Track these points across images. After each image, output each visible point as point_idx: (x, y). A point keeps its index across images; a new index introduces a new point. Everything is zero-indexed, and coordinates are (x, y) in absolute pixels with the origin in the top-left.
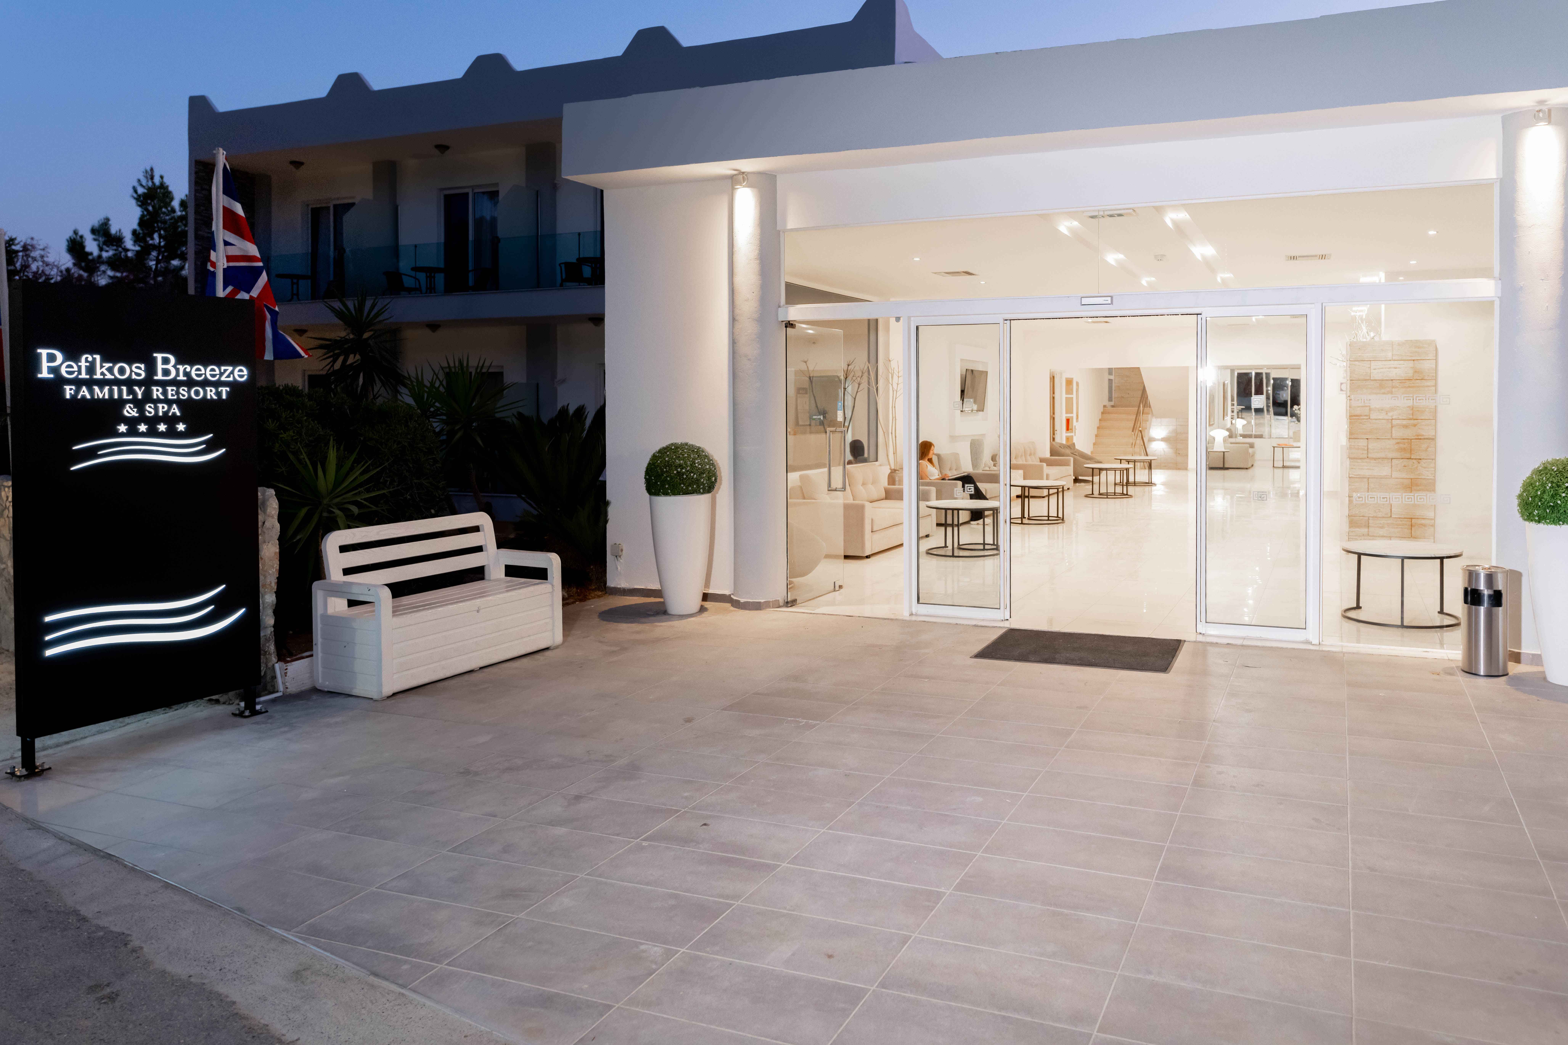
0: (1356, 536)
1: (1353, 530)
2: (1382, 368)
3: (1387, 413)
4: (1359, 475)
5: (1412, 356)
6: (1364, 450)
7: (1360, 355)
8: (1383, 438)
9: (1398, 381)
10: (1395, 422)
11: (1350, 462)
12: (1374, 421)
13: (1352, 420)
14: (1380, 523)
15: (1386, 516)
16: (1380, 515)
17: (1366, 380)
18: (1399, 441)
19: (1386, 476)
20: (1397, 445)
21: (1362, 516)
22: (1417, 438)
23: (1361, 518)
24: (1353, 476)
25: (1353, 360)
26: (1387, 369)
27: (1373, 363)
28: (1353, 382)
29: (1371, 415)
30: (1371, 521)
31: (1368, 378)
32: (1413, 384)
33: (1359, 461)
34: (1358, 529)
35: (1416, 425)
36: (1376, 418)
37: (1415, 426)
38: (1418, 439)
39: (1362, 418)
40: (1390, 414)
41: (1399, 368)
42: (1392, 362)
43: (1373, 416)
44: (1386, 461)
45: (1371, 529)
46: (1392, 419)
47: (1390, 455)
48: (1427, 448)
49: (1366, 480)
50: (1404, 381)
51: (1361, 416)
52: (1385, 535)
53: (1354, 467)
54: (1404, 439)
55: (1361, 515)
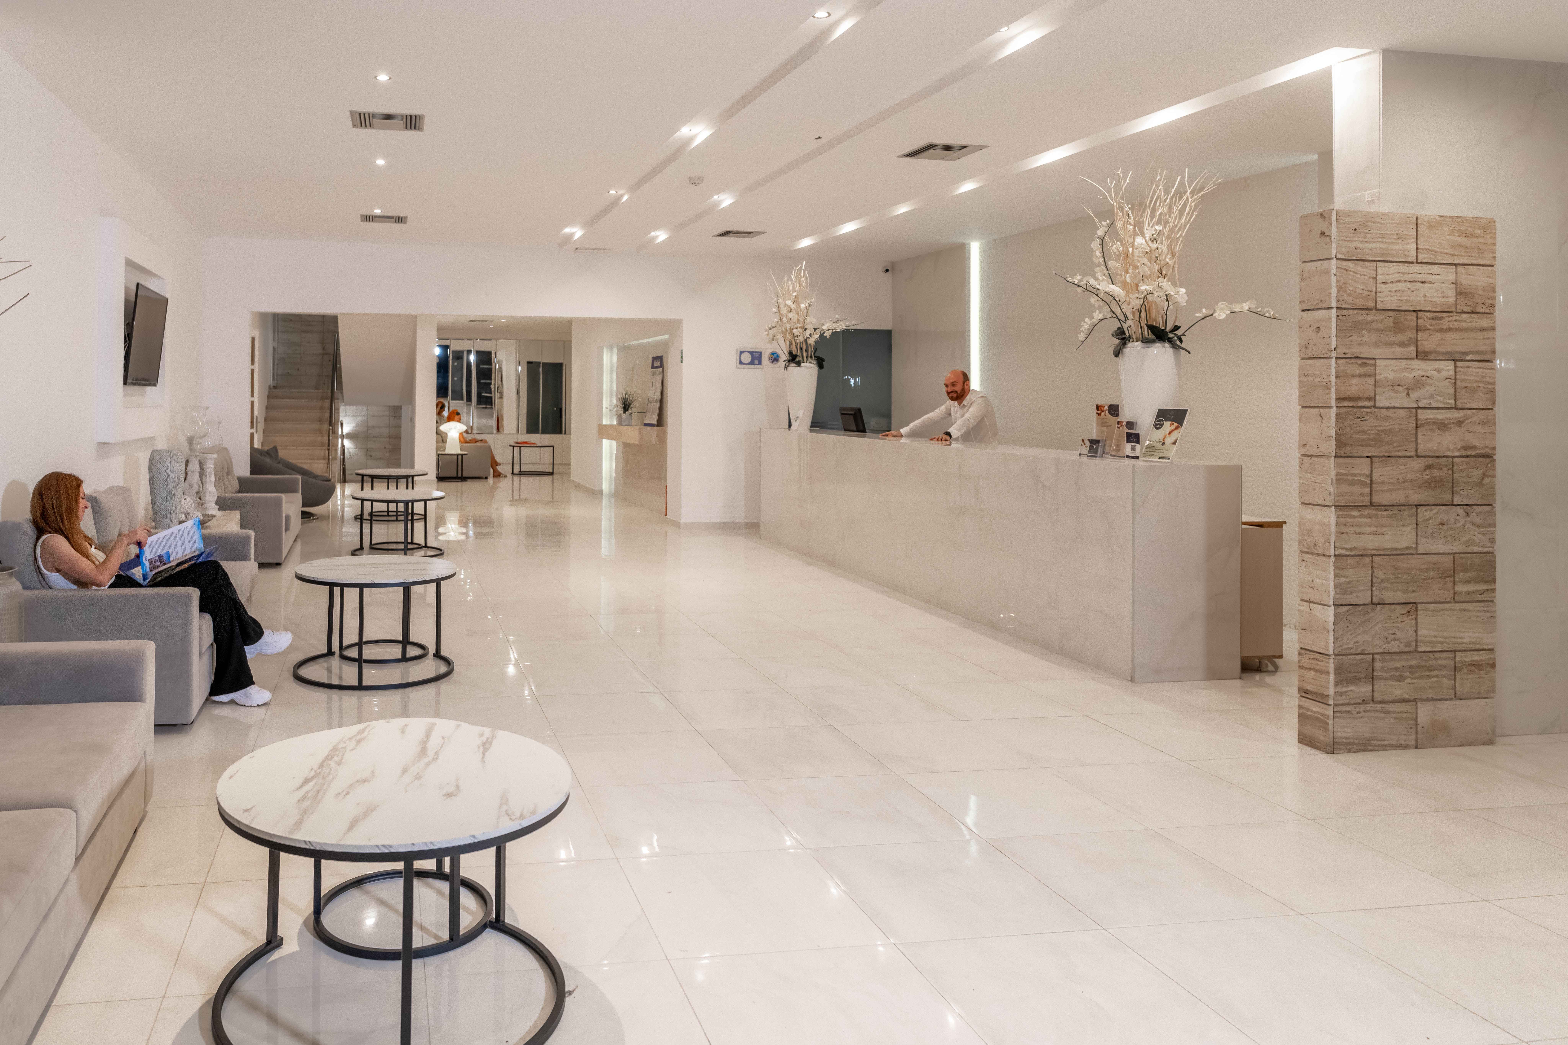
0: (1348, 704)
1: (1344, 689)
2: (1398, 281)
3: (1408, 394)
4: (1354, 548)
5: (1454, 255)
6: (1363, 484)
7: (1356, 244)
8: (1400, 454)
9: (1427, 314)
10: (1423, 415)
11: (1338, 516)
12: (1384, 411)
13: (1342, 410)
14: (1396, 668)
15: (1407, 649)
16: (1394, 647)
17: (1367, 309)
18: (1430, 461)
19: (1407, 548)
20: (1427, 472)
21: (1361, 654)
22: (1464, 453)
23: (1359, 657)
24: (1343, 552)
25: (1343, 257)
26: (1409, 285)
27: (1382, 268)
28: (1344, 312)
29: (1378, 398)
30: (1378, 665)
31: (1371, 304)
32: (1456, 323)
33: (1355, 513)
34: (1352, 688)
35: (1462, 422)
36: (1387, 404)
37: (1460, 426)
38: (1467, 457)
39: (1360, 404)
40: (1414, 395)
41: (1431, 283)
42: (1416, 268)
43: (1381, 401)
44: (1406, 513)
45: (1379, 685)
46: (1419, 408)
47: (1415, 498)
48: (1483, 479)
49: (1368, 560)
50: (1439, 315)
51: (1359, 399)
52: (1406, 696)
53: (1346, 530)
54: (1438, 457)
55: (1359, 651)
